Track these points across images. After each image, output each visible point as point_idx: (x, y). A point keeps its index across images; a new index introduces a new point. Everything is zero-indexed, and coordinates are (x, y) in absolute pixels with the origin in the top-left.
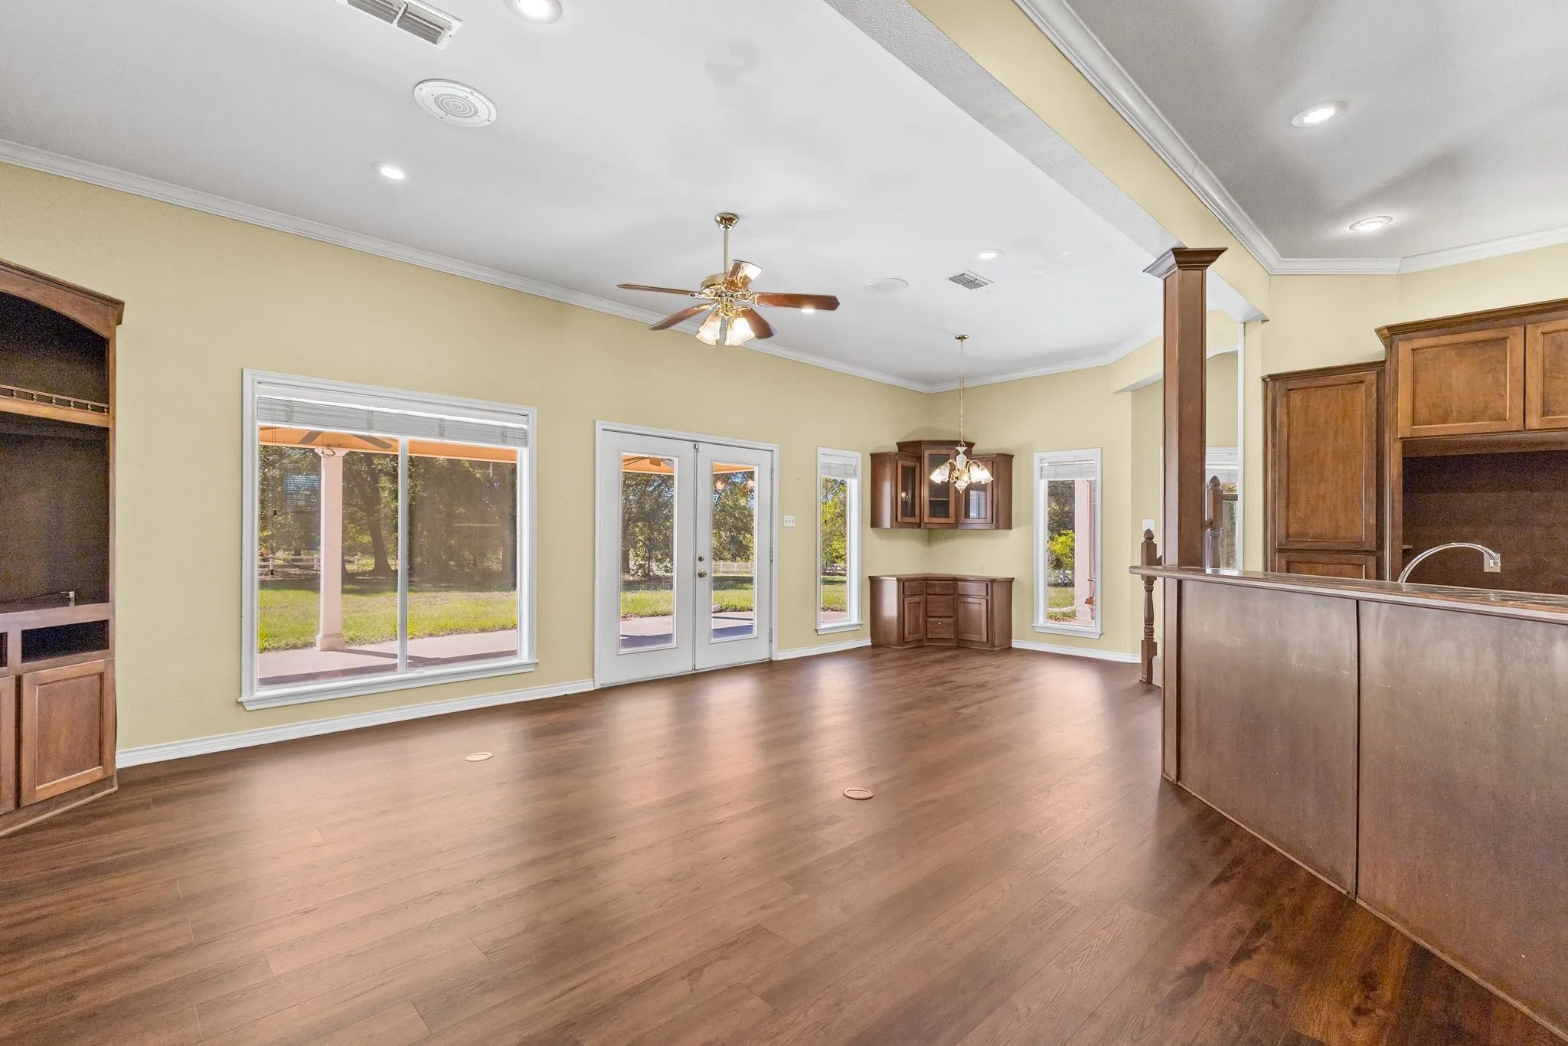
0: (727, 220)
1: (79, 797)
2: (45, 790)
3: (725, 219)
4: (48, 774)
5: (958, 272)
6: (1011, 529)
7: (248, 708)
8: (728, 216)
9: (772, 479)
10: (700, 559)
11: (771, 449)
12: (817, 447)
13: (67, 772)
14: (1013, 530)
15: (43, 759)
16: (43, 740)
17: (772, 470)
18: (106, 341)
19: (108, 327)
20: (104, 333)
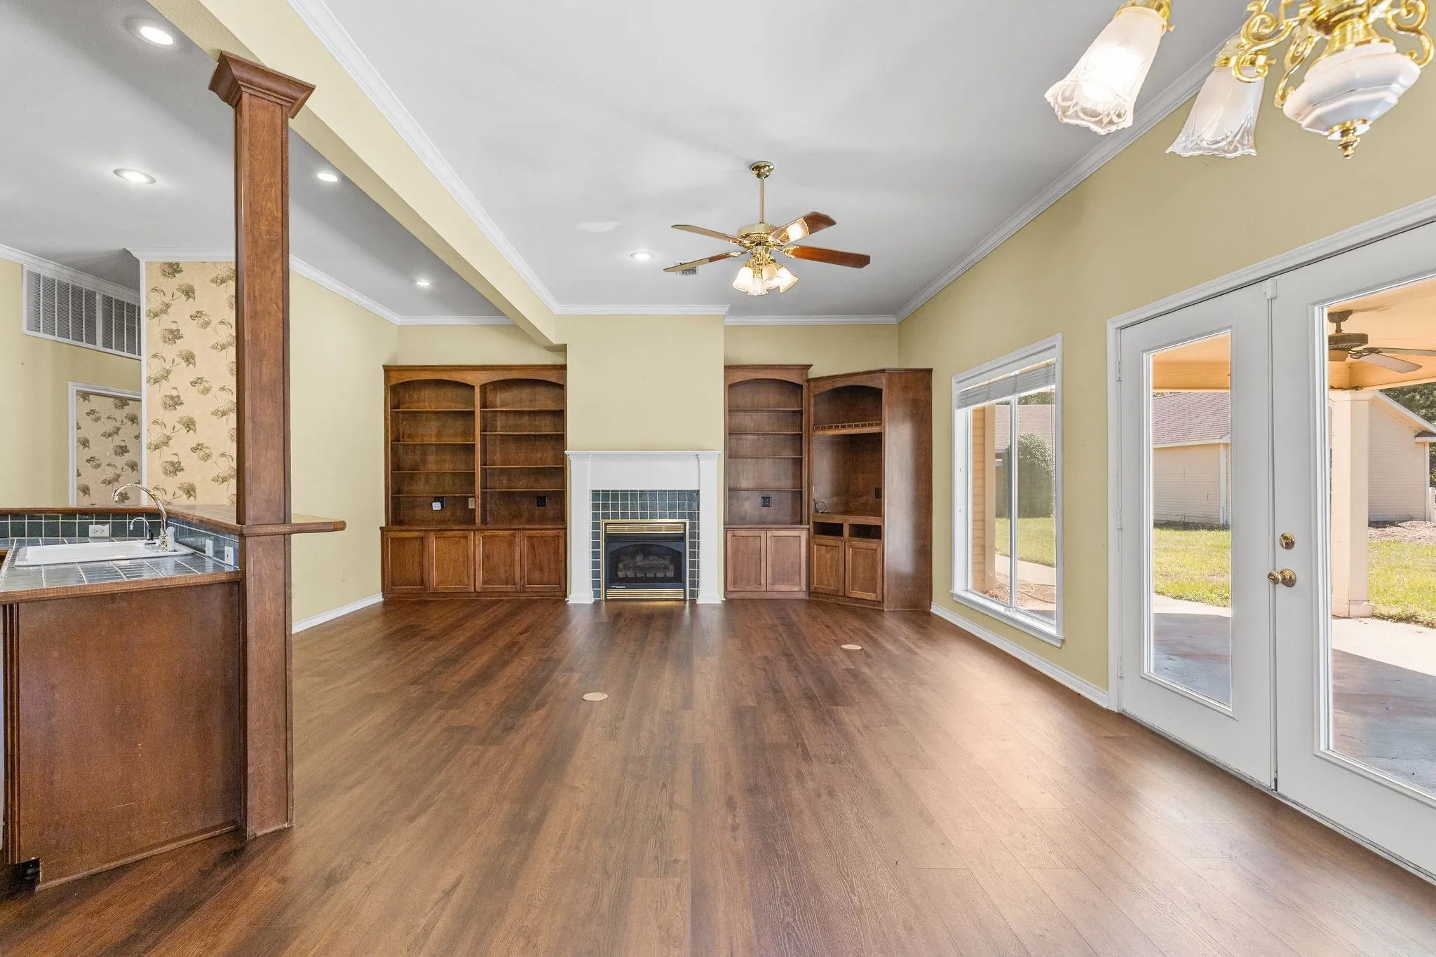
0: (761, 169)
1: (868, 604)
2: (854, 594)
4: (856, 588)
7: (954, 599)
13: (862, 590)
15: (853, 581)
16: (853, 574)
18: (881, 390)
19: (881, 383)
20: (880, 386)
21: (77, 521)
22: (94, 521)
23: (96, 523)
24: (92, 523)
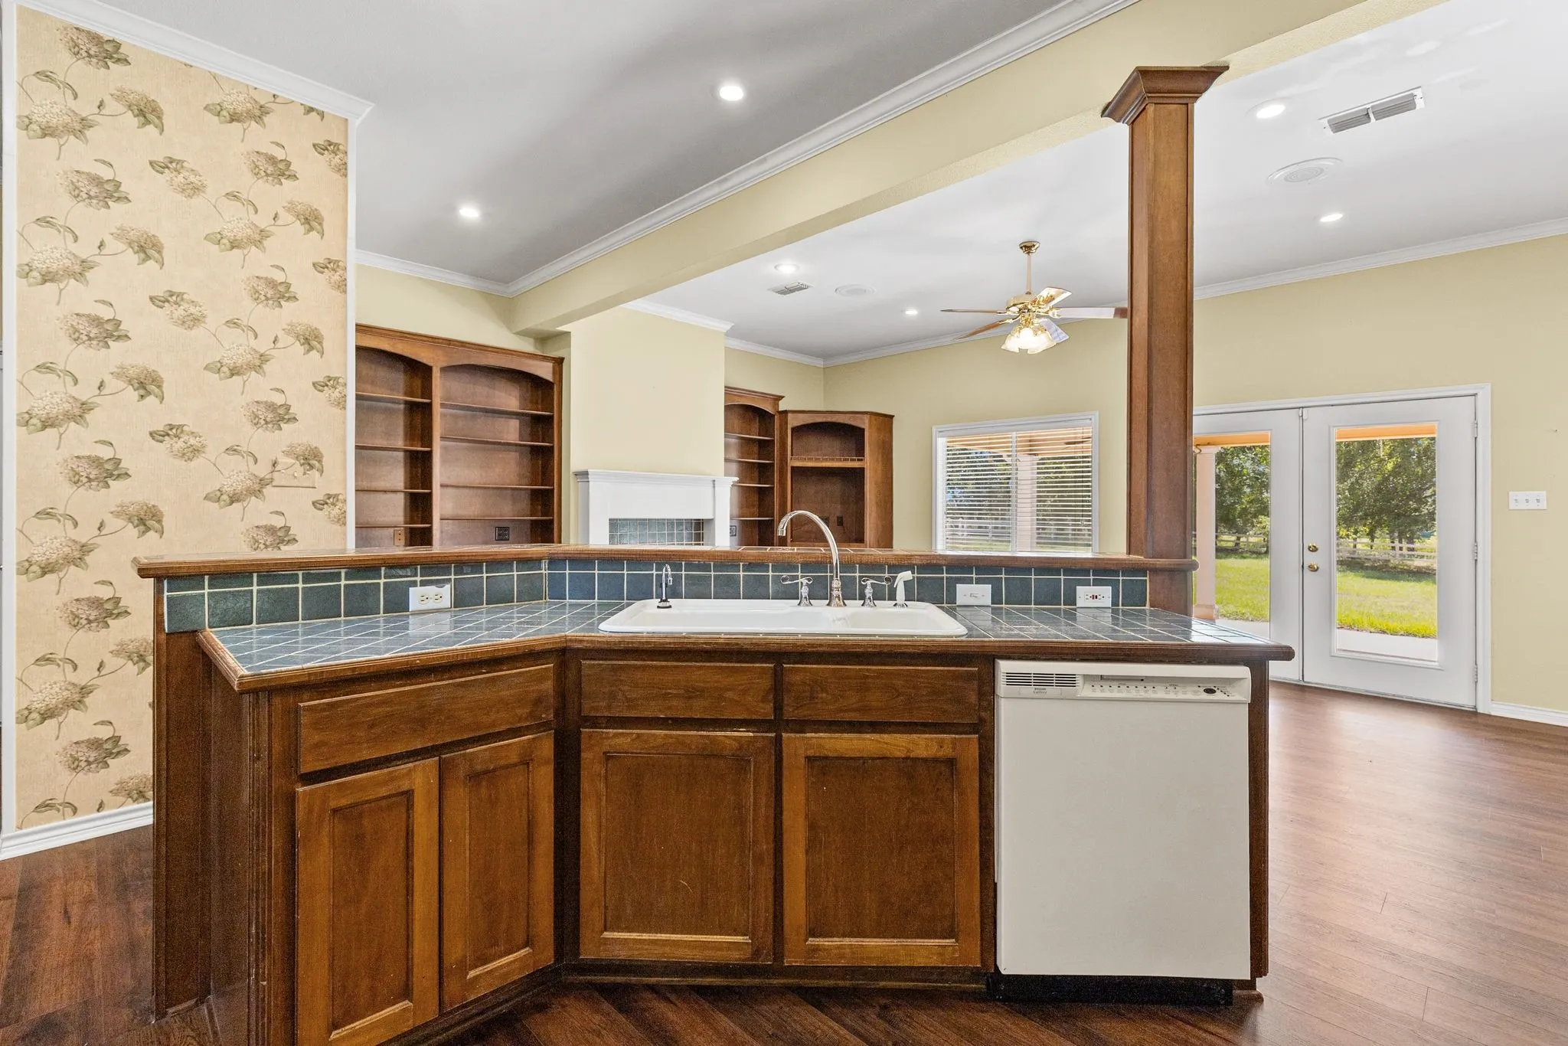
18: (863, 430)
19: (864, 423)
20: (862, 426)
21: (382, 581)
22: (418, 579)
23: (424, 583)
24: (414, 584)
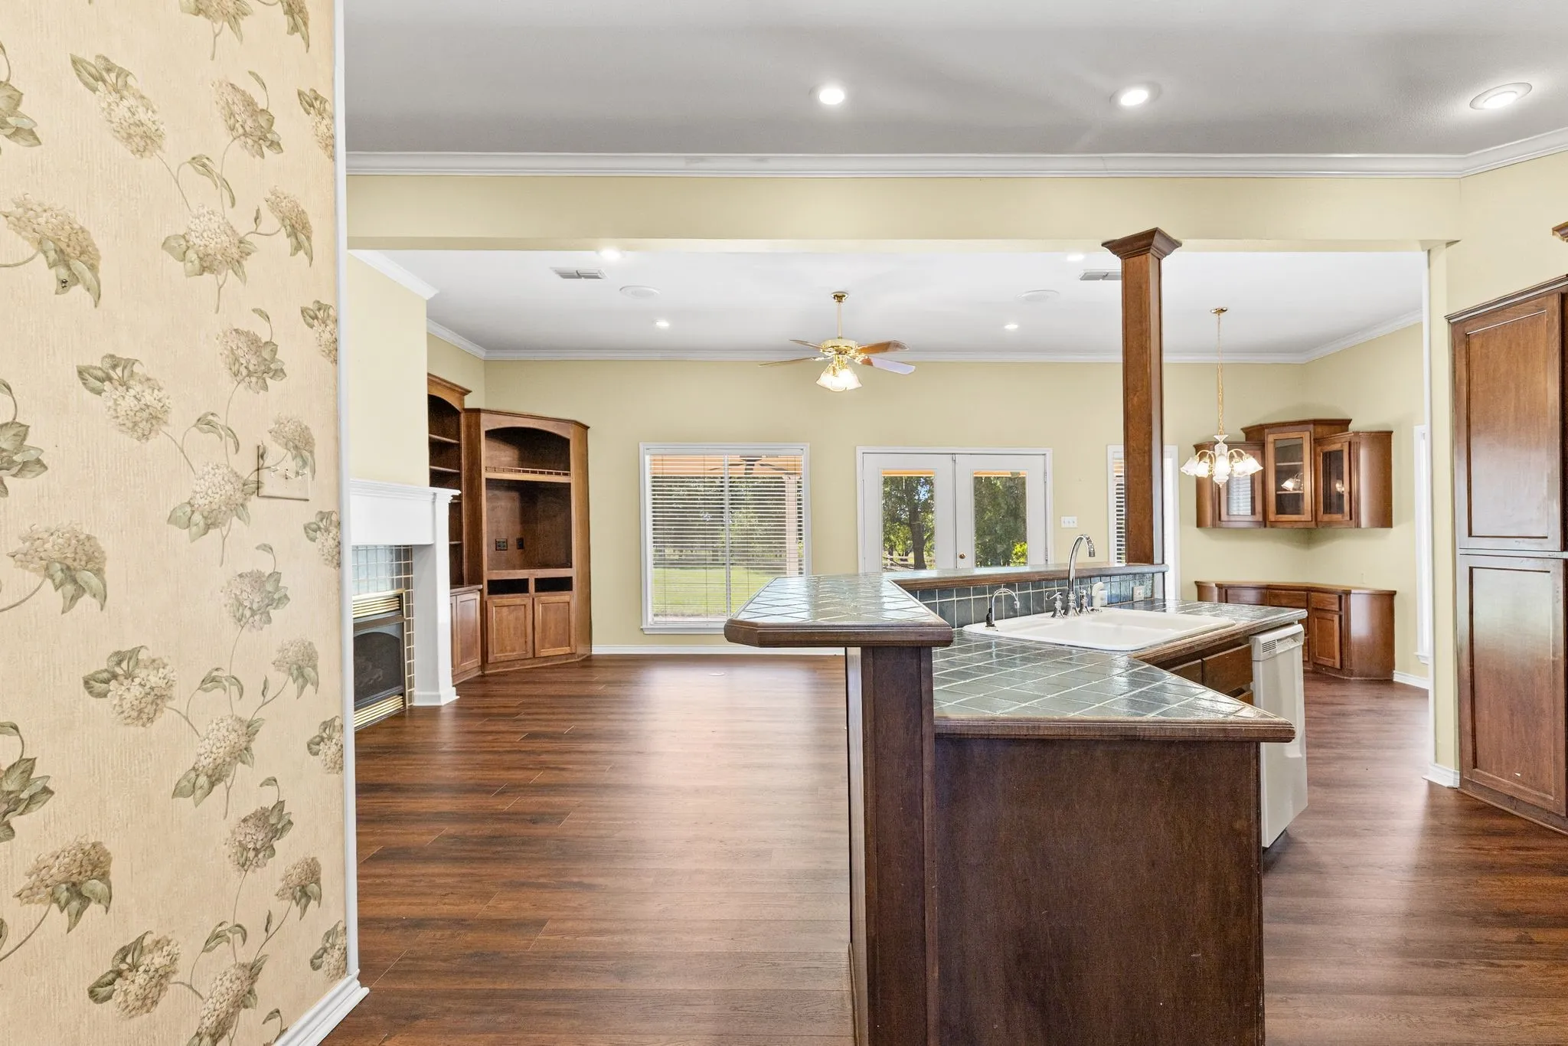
0: (839, 297)
1: (560, 660)
2: (545, 652)
3: (838, 297)
4: (547, 645)
5: (1082, 273)
6: (1392, 527)
7: (646, 633)
8: (840, 294)
9: (1045, 482)
10: (962, 557)
11: (1043, 453)
12: (1107, 446)
13: (554, 646)
14: (1394, 529)
15: (543, 639)
16: (544, 631)
17: (1045, 473)
